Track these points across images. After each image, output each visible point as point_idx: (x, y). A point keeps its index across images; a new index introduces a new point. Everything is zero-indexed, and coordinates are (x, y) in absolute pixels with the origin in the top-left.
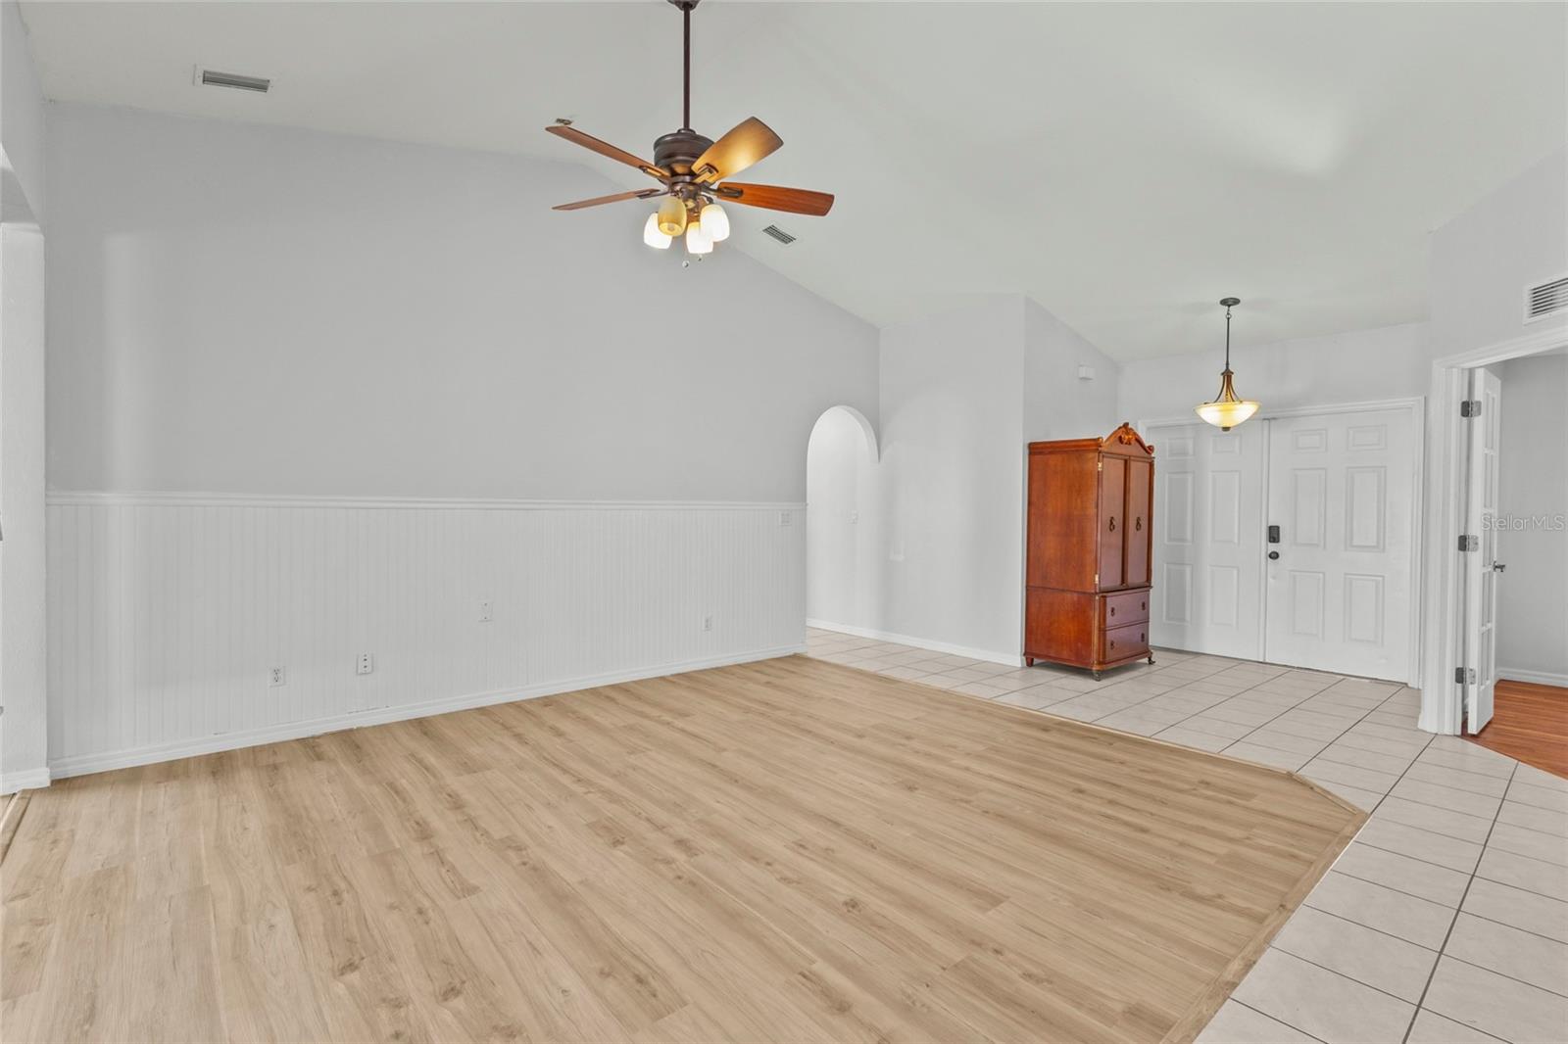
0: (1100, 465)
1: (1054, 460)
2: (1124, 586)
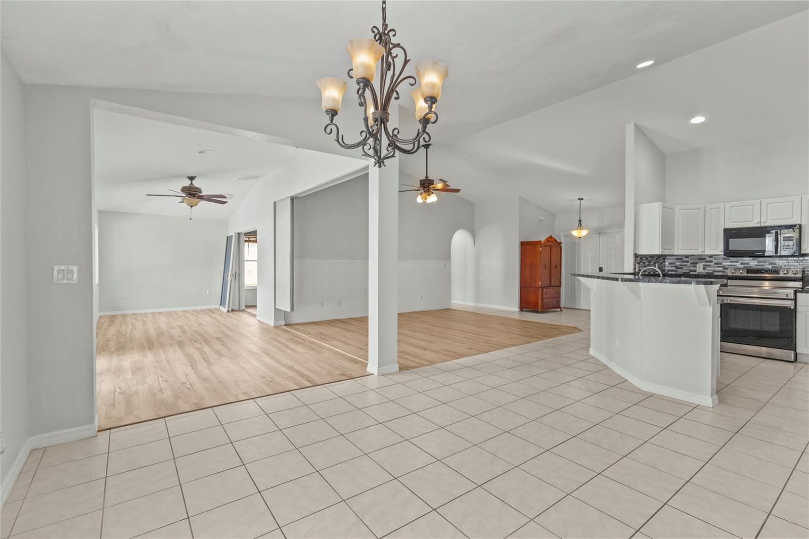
0: (541, 249)
1: (528, 247)
2: (550, 286)
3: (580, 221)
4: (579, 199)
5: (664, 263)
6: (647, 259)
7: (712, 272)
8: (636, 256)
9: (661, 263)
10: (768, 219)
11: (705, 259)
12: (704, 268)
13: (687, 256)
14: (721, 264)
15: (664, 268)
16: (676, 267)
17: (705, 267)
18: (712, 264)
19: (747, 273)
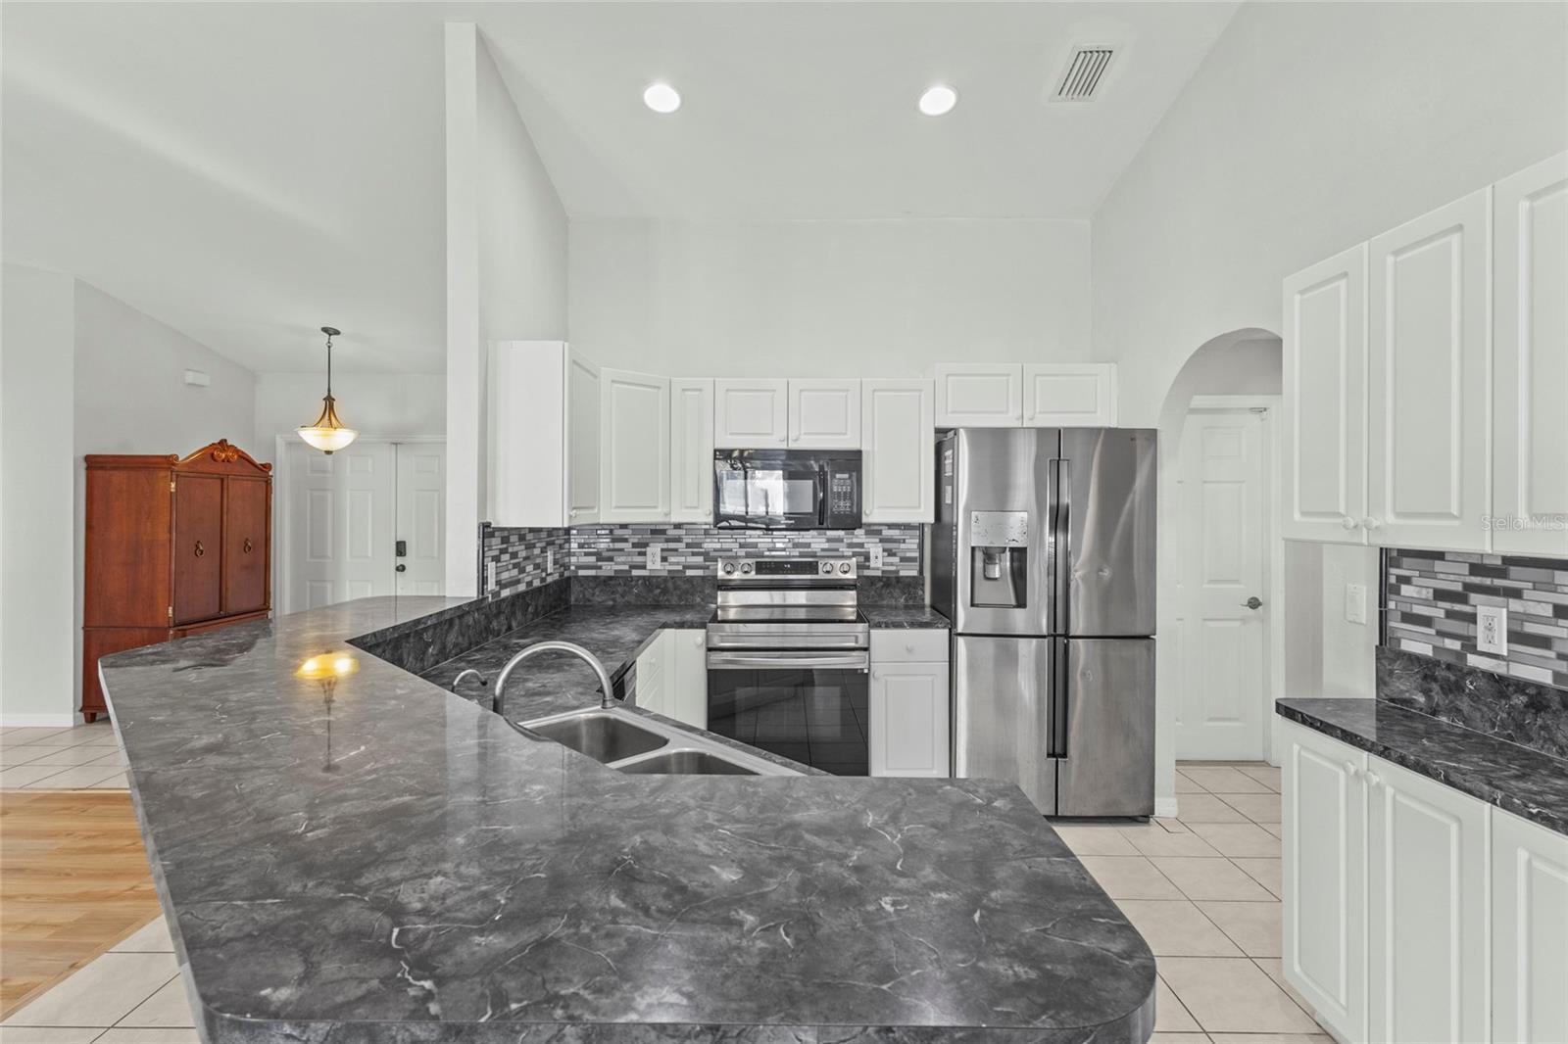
0: (173, 485)
1: (119, 478)
2: (223, 614)
3: (329, 400)
4: (325, 330)
5: (567, 546)
6: (522, 538)
7: (680, 568)
8: (487, 531)
9: (561, 547)
10: (802, 433)
11: (663, 532)
12: (664, 559)
13: (624, 526)
14: (699, 546)
15: (566, 560)
16: (599, 556)
17: (665, 554)
18: (680, 546)
19: (757, 574)
